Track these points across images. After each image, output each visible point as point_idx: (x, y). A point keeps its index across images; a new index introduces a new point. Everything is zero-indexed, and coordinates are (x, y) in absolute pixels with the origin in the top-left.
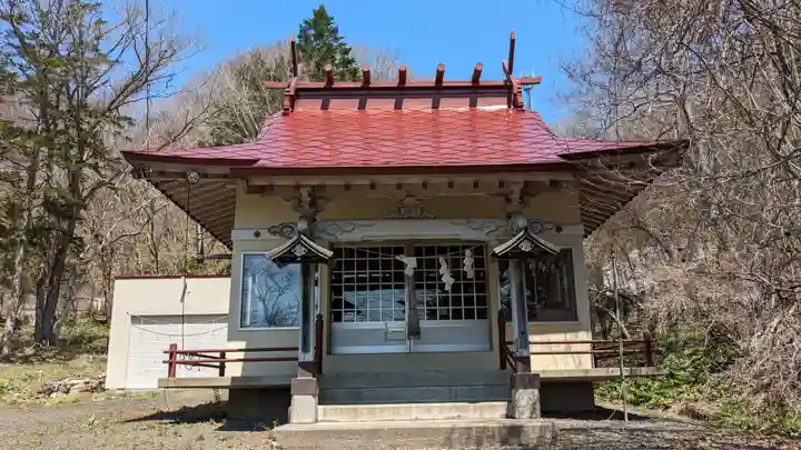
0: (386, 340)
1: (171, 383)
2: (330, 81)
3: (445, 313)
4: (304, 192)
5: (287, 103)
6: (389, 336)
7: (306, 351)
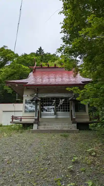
1: (12, 122)
3: (62, 111)
5: (33, 71)
6: (52, 115)
7: (36, 117)
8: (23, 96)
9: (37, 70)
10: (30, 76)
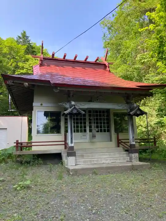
0: (81, 139)
1: (17, 153)
2: (53, 57)
7: (71, 143)
8: (32, 104)
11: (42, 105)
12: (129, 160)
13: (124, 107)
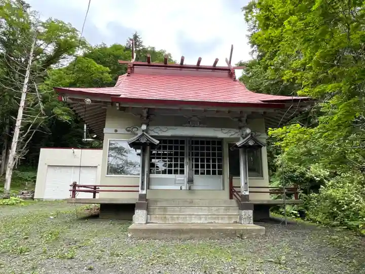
0: (175, 184)
1: (73, 200)
2: (149, 62)
3: (203, 172)
4: (145, 111)
5: (129, 70)
6: (177, 182)
7: (142, 189)
8: (103, 130)
9: (136, 69)
10: (120, 83)
11: (116, 131)
12: (238, 220)
13: (232, 135)
